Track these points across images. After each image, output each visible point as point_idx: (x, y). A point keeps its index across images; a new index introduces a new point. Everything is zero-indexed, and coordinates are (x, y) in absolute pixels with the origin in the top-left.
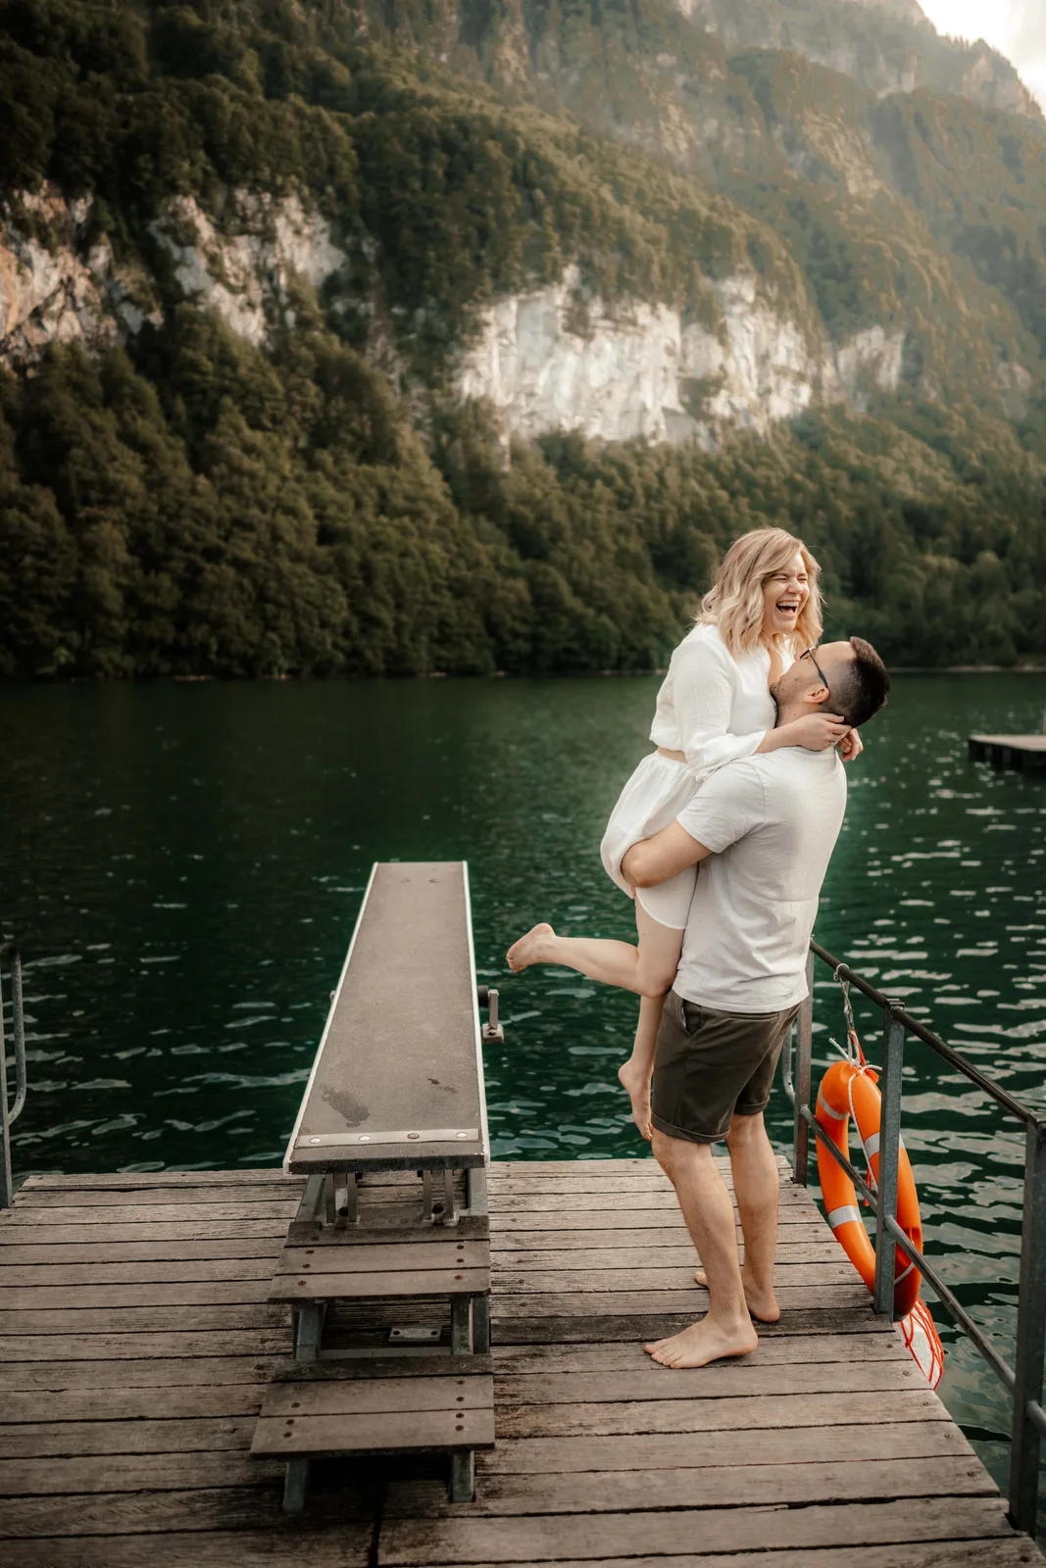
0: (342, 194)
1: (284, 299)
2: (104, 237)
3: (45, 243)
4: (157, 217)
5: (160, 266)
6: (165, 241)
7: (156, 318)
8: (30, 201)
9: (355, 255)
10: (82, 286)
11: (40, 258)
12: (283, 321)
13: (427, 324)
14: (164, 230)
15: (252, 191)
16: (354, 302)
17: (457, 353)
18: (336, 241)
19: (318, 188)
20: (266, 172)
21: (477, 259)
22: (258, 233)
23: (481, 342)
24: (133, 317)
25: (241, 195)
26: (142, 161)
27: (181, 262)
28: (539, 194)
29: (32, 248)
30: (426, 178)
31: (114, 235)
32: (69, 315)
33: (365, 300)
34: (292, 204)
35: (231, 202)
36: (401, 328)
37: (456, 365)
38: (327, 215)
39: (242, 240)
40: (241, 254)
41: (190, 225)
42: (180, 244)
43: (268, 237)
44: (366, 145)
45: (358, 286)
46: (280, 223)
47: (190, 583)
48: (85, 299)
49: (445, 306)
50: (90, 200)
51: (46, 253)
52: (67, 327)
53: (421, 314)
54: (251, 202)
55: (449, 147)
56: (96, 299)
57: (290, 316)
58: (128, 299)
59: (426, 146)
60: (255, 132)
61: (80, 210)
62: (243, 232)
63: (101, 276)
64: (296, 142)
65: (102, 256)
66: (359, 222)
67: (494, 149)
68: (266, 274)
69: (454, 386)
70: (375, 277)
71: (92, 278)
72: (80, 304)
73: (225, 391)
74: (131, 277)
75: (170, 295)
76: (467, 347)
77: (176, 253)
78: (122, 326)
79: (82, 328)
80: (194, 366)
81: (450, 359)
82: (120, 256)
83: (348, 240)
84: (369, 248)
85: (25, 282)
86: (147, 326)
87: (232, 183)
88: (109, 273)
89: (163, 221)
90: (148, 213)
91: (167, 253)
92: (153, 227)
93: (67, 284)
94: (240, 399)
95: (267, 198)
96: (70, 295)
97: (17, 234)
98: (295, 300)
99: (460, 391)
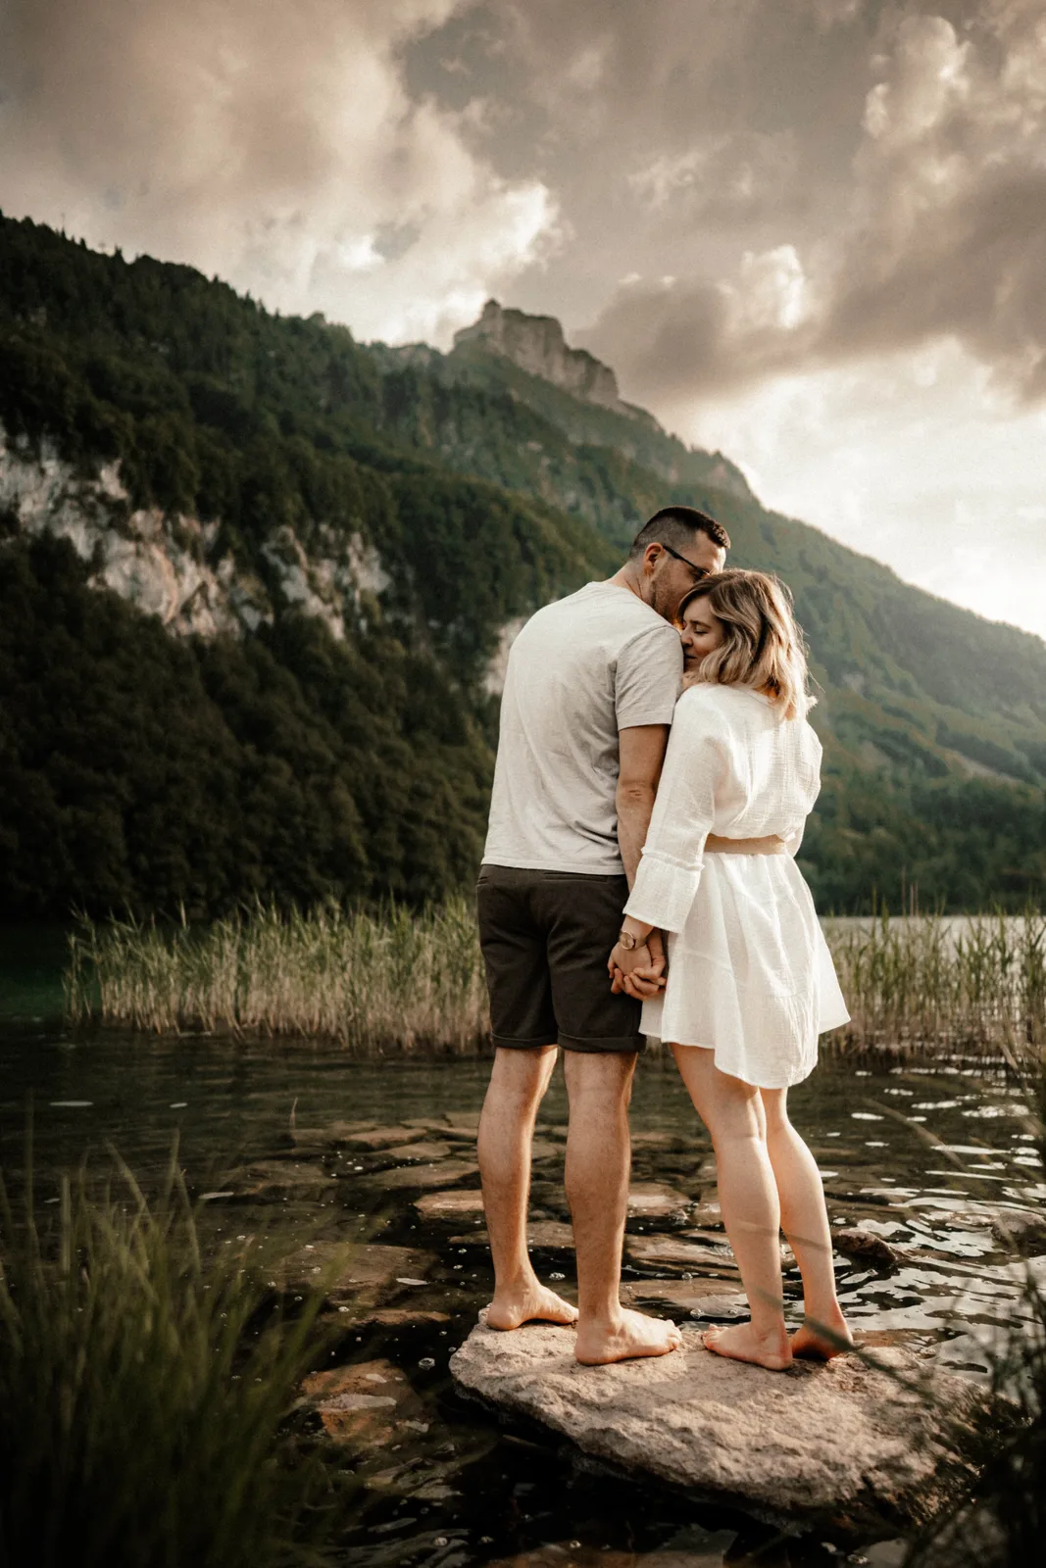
0: (390, 532)
1: (358, 610)
2: (230, 553)
3: (195, 556)
4: (267, 541)
5: (270, 578)
6: (275, 560)
7: (270, 619)
8: (183, 521)
9: (399, 579)
10: (213, 590)
11: (190, 567)
12: (357, 627)
13: (458, 636)
14: (275, 551)
15: (332, 526)
16: (399, 615)
17: (482, 659)
18: (385, 567)
19: (374, 528)
20: (343, 514)
21: (493, 589)
22: (336, 558)
23: (499, 652)
24: (252, 618)
25: (324, 528)
26: (261, 497)
27: (287, 577)
28: (531, 545)
29: (185, 559)
30: (450, 526)
31: (237, 553)
32: (205, 612)
33: (408, 613)
34: (356, 537)
35: (316, 532)
36: (438, 637)
37: (482, 668)
38: (380, 547)
39: (326, 562)
40: (326, 572)
41: (293, 550)
42: (287, 563)
43: (343, 561)
44: (405, 499)
45: (403, 603)
46: (350, 551)
47: (406, 840)
48: (217, 600)
49: (472, 624)
50: (218, 521)
51: (194, 563)
52: (205, 623)
53: (452, 628)
54: (332, 536)
55: (460, 504)
56: (223, 600)
57: (363, 624)
58: (249, 602)
59: (445, 503)
60: (335, 483)
61: (210, 531)
62: (327, 556)
63: (227, 582)
64: (360, 493)
65: (227, 567)
66: (401, 554)
67: (495, 509)
68: (343, 590)
69: (481, 685)
70: (414, 596)
71: (220, 584)
72: (213, 604)
73: (342, 682)
74: (249, 586)
75: (277, 600)
76: (491, 655)
77: (283, 569)
78: (243, 623)
79: (215, 623)
80: (318, 661)
81: (477, 664)
82: (241, 567)
83: (394, 568)
84: (410, 575)
85: (180, 585)
86: (263, 625)
87: (318, 519)
88: (233, 581)
89: (273, 544)
90: (262, 537)
91: (276, 568)
92: (265, 548)
93: (203, 588)
94: (357, 688)
95: (342, 532)
96: (205, 597)
97: (176, 547)
98: (367, 611)
99: (485, 690)
